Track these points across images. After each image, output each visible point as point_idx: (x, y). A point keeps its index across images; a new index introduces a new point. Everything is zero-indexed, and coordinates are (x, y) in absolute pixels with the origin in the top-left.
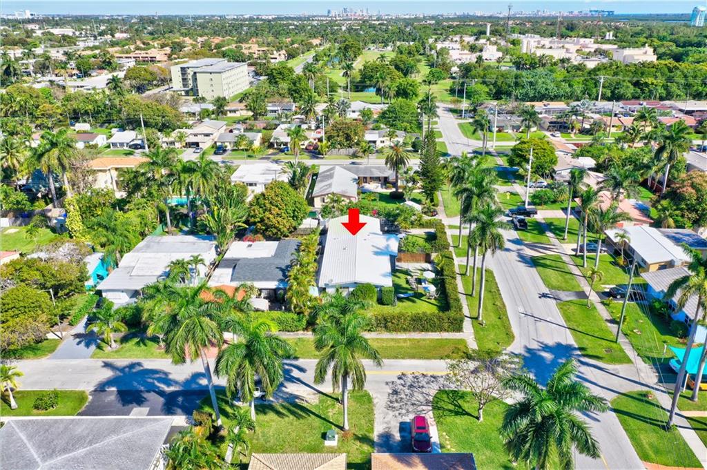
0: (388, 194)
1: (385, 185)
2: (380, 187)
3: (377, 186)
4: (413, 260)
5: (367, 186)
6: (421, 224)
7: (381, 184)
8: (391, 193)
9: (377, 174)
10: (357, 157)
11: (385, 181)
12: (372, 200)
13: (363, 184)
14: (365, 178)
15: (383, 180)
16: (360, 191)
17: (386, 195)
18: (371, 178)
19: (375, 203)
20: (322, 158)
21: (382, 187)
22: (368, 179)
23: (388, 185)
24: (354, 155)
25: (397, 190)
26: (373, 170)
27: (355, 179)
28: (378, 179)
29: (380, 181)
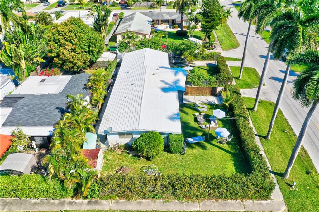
0: (175, 32)
1: (173, 26)
2: (169, 27)
3: (167, 27)
4: (199, 93)
5: (159, 27)
6: (203, 57)
7: (170, 25)
8: (177, 31)
9: (167, 17)
10: (153, 8)
11: (173, 23)
12: (163, 37)
13: (157, 26)
14: (158, 20)
15: (171, 22)
16: (153, 30)
17: (173, 33)
18: (162, 21)
19: (164, 39)
20: (129, 9)
21: (170, 27)
22: (160, 22)
23: (174, 25)
24: (152, 7)
25: (182, 29)
26: (164, 15)
27: (150, 21)
28: (167, 21)
29: (169, 23)
